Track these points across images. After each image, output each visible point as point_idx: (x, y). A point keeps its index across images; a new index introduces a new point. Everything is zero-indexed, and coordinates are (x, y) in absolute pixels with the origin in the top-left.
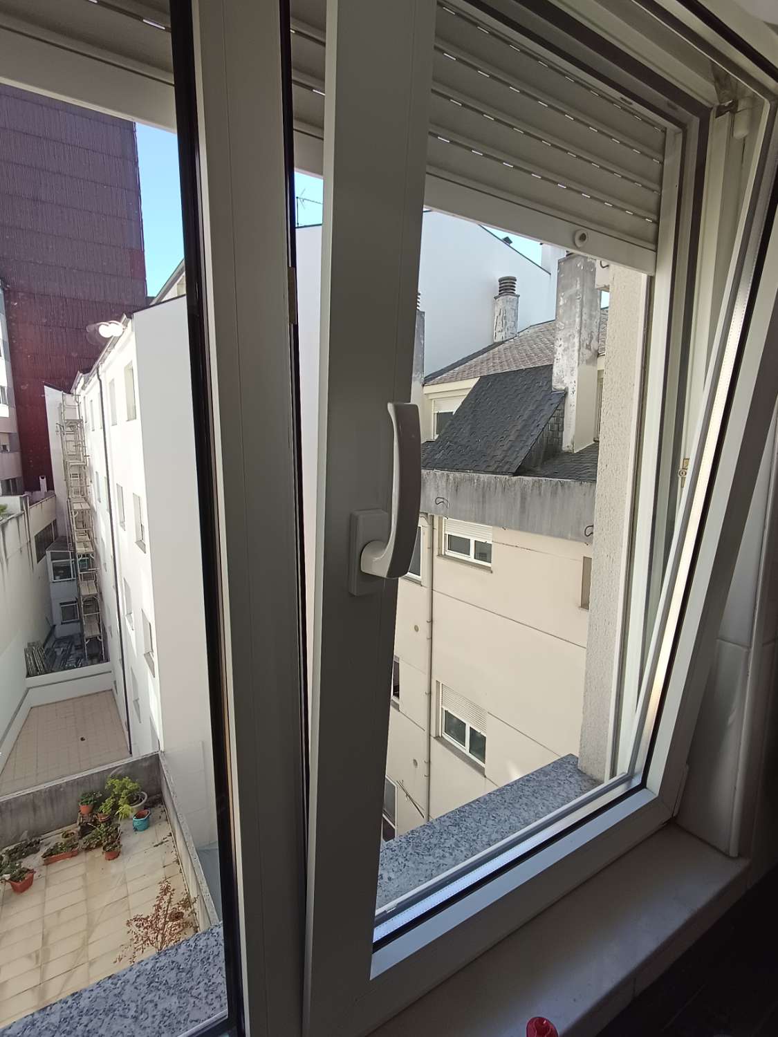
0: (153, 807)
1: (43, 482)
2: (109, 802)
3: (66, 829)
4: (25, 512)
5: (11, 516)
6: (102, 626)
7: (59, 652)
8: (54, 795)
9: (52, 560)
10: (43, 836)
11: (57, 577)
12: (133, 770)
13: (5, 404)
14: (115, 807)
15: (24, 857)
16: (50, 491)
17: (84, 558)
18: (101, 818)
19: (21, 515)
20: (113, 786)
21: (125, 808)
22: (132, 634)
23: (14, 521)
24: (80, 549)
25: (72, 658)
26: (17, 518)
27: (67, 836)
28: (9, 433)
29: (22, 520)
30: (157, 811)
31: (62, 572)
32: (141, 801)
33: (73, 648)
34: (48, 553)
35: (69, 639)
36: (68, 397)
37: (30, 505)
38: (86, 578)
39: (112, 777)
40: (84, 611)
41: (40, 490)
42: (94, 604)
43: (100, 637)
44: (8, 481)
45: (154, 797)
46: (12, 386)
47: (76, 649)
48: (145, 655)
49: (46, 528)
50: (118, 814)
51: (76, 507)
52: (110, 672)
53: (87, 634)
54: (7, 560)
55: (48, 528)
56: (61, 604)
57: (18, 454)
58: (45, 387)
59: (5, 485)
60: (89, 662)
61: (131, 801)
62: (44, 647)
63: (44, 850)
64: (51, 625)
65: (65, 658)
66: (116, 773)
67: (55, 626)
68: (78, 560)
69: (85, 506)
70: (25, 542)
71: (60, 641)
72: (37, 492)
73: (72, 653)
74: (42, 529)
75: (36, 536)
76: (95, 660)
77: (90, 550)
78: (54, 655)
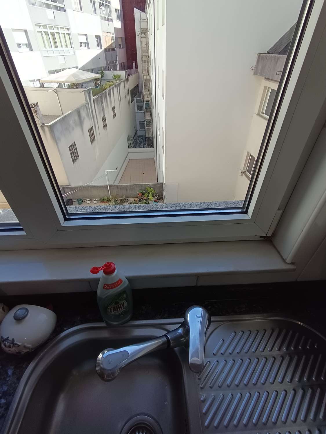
0: (160, 200)
1: (134, 64)
2: (147, 194)
3: (135, 198)
4: (127, 79)
5: (122, 81)
6: (152, 133)
7: (138, 141)
8: (132, 187)
9: (136, 102)
10: (129, 198)
11: (138, 110)
12: (154, 186)
13: (120, 20)
14: (148, 196)
15: (124, 202)
16: (137, 69)
17: (147, 103)
18: (144, 198)
19: (125, 80)
20: (148, 189)
21: (151, 197)
22: (160, 137)
23: (123, 83)
24: (146, 98)
25: (142, 144)
26: (124, 81)
27: (135, 200)
28: (122, 38)
29: (126, 82)
30: (161, 201)
31: (140, 108)
32: (156, 197)
33: (143, 141)
34: (135, 99)
35: (142, 137)
36: (143, 13)
37: (129, 76)
38: (147, 112)
39: (148, 187)
40: (146, 126)
41: (133, 69)
42: (150, 123)
43: (151, 138)
44: (121, 63)
45: (161, 197)
46: (122, 10)
47: (144, 141)
48: (162, 147)
49: (134, 87)
50: (149, 198)
51: (145, 77)
52: (154, 152)
53: (147, 136)
54: (121, 101)
55: (135, 88)
56: (139, 122)
57: (125, 49)
58: (135, 8)
59: (121, 65)
60: (147, 147)
61: (154, 196)
62: (133, 138)
63: (129, 202)
64: (136, 130)
65: (140, 144)
66: (149, 186)
67: (137, 131)
68: (145, 103)
69: (148, 77)
70: (127, 93)
71: (139, 137)
72: (132, 70)
73: (142, 142)
74: (133, 88)
75: (131, 91)
76: (149, 147)
77: (149, 99)
78: (136, 142)
